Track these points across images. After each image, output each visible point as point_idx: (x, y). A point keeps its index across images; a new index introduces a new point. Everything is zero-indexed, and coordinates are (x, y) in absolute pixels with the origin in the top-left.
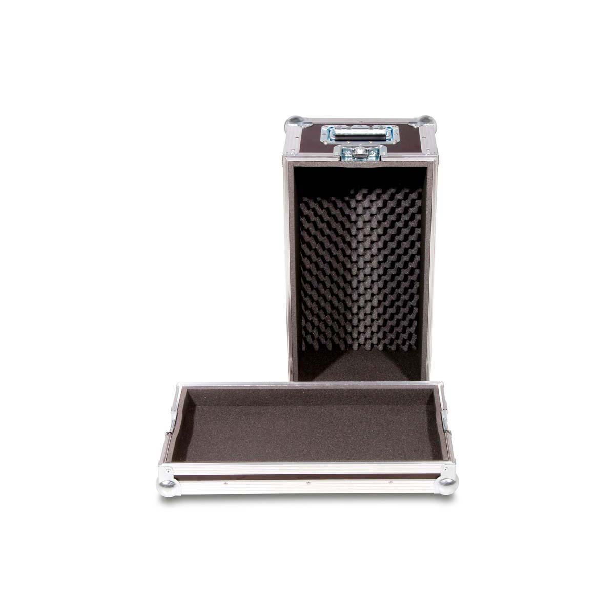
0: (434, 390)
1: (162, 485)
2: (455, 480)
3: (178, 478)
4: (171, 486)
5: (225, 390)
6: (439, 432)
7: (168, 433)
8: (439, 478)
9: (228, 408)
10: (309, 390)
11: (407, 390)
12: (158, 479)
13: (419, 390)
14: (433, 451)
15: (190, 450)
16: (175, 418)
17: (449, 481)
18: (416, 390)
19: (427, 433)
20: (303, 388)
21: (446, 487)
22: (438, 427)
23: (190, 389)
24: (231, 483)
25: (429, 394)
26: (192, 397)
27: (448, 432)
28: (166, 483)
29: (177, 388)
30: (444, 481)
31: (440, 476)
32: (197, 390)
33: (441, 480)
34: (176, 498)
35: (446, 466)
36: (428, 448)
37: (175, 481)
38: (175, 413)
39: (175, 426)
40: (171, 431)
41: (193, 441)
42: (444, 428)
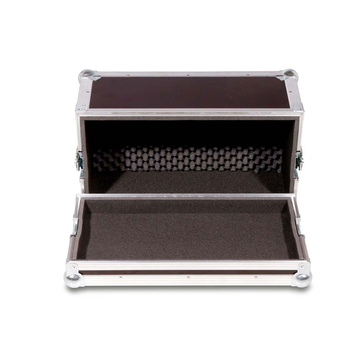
0: (288, 201)
1: (69, 278)
2: (309, 275)
3: (82, 272)
4: (76, 279)
5: (116, 201)
6: (294, 236)
7: (72, 236)
8: (296, 274)
9: (118, 215)
10: (184, 200)
11: (266, 200)
12: (65, 273)
13: (276, 200)
14: (289, 251)
15: (90, 249)
16: (77, 223)
17: (304, 276)
18: (273, 200)
19: (283, 236)
20: (180, 199)
21: (301, 281)
22: (294, 232)
23: (87, 199)
24: (125, 277)
25: (284, 204)
26: (89, 206)
27: (302, 236)
28: (72, 277)
29: (77, 199)
30: (300, 276)
31: (297, 272)
32: (93, 200)
33: (298, 276)
34: (80, 289)
35: (302, 265)
36: (284, 248)
37: (80, 275)
38: (77, 219)
39: (77, 230)
40: (75, 234)
41: (91, 242)
42: (299, 233)
